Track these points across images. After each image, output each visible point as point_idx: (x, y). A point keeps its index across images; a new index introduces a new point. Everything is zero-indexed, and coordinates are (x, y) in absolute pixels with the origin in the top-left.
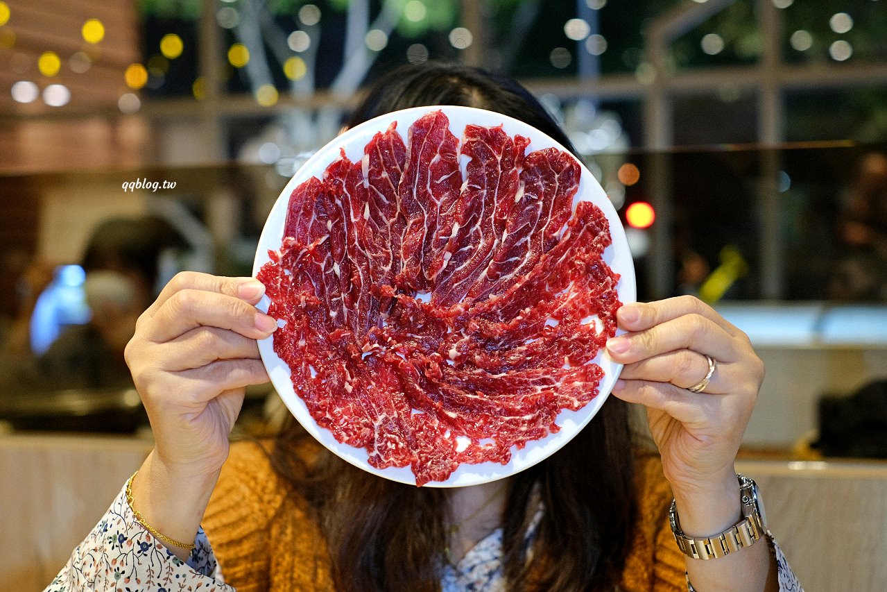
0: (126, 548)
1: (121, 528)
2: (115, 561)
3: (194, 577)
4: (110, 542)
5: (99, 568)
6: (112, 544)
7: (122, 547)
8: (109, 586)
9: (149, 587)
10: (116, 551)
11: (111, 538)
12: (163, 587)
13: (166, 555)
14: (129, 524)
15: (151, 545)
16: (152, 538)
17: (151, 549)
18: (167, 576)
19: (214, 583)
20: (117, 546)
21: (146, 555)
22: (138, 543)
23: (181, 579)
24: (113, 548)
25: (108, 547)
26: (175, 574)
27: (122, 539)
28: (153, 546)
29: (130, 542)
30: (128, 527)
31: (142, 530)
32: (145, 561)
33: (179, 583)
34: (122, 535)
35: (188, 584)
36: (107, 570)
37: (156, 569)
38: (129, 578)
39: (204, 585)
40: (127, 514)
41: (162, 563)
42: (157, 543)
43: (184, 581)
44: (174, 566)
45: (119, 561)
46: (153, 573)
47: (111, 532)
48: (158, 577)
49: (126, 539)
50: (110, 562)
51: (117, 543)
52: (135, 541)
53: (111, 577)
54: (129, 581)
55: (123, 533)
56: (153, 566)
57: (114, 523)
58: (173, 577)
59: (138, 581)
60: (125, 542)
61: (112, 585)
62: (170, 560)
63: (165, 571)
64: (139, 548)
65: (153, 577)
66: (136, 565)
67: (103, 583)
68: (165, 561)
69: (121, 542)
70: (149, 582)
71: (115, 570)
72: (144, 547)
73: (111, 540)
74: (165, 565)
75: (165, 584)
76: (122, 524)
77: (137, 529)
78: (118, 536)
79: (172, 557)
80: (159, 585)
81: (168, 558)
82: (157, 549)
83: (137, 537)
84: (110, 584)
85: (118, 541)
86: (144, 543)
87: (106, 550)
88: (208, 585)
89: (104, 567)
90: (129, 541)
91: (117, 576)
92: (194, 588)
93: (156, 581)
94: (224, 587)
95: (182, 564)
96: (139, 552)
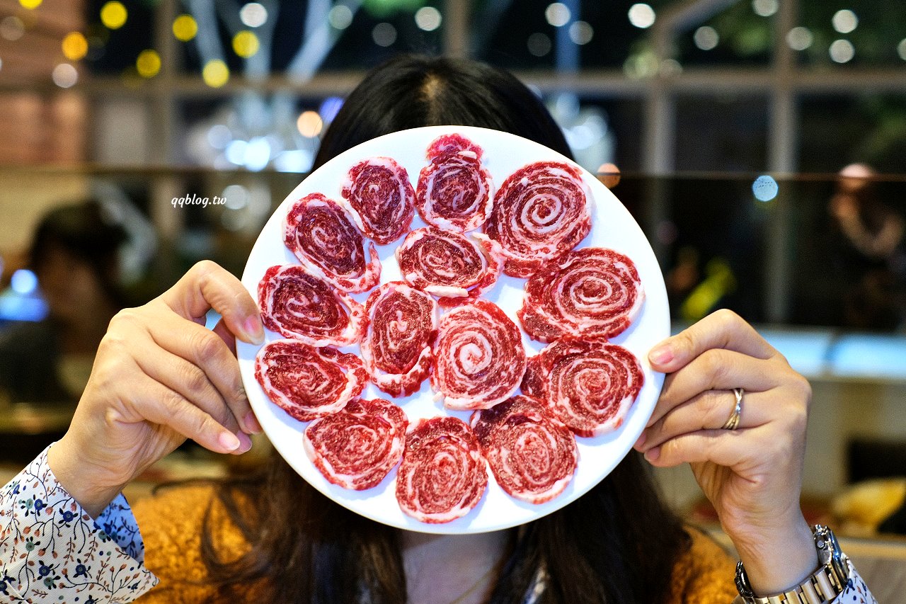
0: (44, 515)
1: (40, 493)
2: (28, 530)
3: (119, 556)
4: (23, 507)
5: (7, 535)
6: (25, 509)
7: (39, 514)
8: (17, 557)
9: (66, 562)
10: (31, 518)
11: (24, 502)
12: (82, 563)
13: (92, 528)
14: (51, 489)
15: (76, 515)
16: (78, 508)
17: (75, 519)
18: (89, 551)
19: (139, 567)
20: (32, 513)
21: (68, 526)
22: (61, 511)
23: (105, 557)
24: (27, 514)
25: (21, 513)
26: (98, 550)
27: (40, 505)
28: (79, 517)
29: (50, 510)
30: (49, 493)
31: (67, 498)
32: (67, 533)
33: (102, 562)
34: (39, 501)
35: (111, 564)
36: (16, 539)
37: (79, 543)
38: (44, 550)
39: (128, 568)
40: (47, 477)
41: (87, 536)
42: (84, 513)
43: (108, 560)
44: (99, 541)
45: (34, 529)
46: (74, 547)
47: (25, 496)
48: (79, 552)
49: (45, 505)
50: (21, 529)
51: (33, 509)
52: (56, 509)
53: (22, 547)
54: (44, 554)
55: (41, 499)
56: (75, 538)
57: (30, 485)
58: (96, 554)
59: (55, 554)
60: (44, 509)
61: (22, 557)
62: (96, 534)
63: (88, 545)
64: (61, 517)
65: (73, 551)
66: (56, 536)
67: (9, 553)
68: (90, 535)
69: (38, 509)
70: (67, 557)
71: (27, 540)
72: (68, 517)
73: (24, 505)
74: (89, 540)
75: (85, 561)
76: (40, 488)
77: (59, 496)
78: (34, 502)
79: (99, 531)
80: (79, 561)
81: (94, 531)
82: (83, 520)
83: (60, 505)
84: (19, 555)
85: (34, 507)
86: (68, 512)
87: (16, 516)
88: (132, 569)
89: (13, 535)
90: (49, 508)
91: (30, 547)
92: (116, 570)
93: (76, 556)
94: (148, 575)
95: (109, 540)
96: (61, 522)
